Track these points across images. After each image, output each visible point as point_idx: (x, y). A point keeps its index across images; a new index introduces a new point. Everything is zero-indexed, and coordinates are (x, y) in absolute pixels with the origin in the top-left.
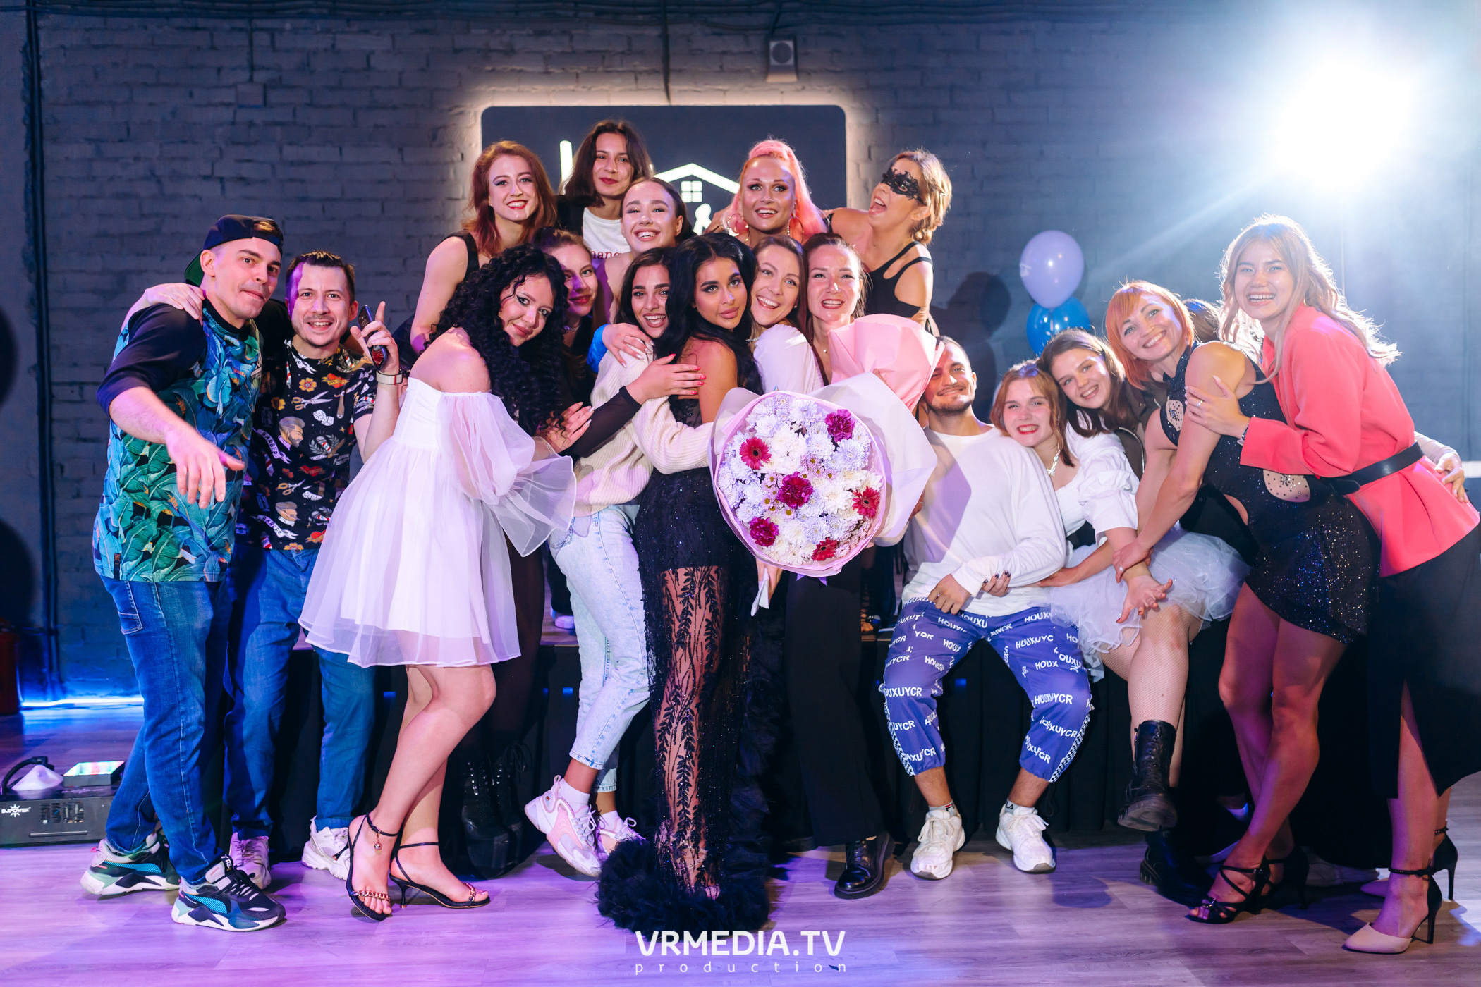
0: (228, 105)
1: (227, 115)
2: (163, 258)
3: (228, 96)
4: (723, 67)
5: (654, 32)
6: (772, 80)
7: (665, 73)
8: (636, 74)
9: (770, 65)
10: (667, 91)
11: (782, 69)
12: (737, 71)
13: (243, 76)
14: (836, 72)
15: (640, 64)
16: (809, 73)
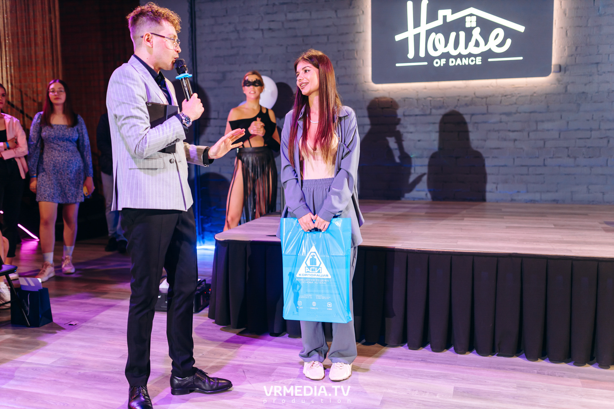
2: (240, 65)
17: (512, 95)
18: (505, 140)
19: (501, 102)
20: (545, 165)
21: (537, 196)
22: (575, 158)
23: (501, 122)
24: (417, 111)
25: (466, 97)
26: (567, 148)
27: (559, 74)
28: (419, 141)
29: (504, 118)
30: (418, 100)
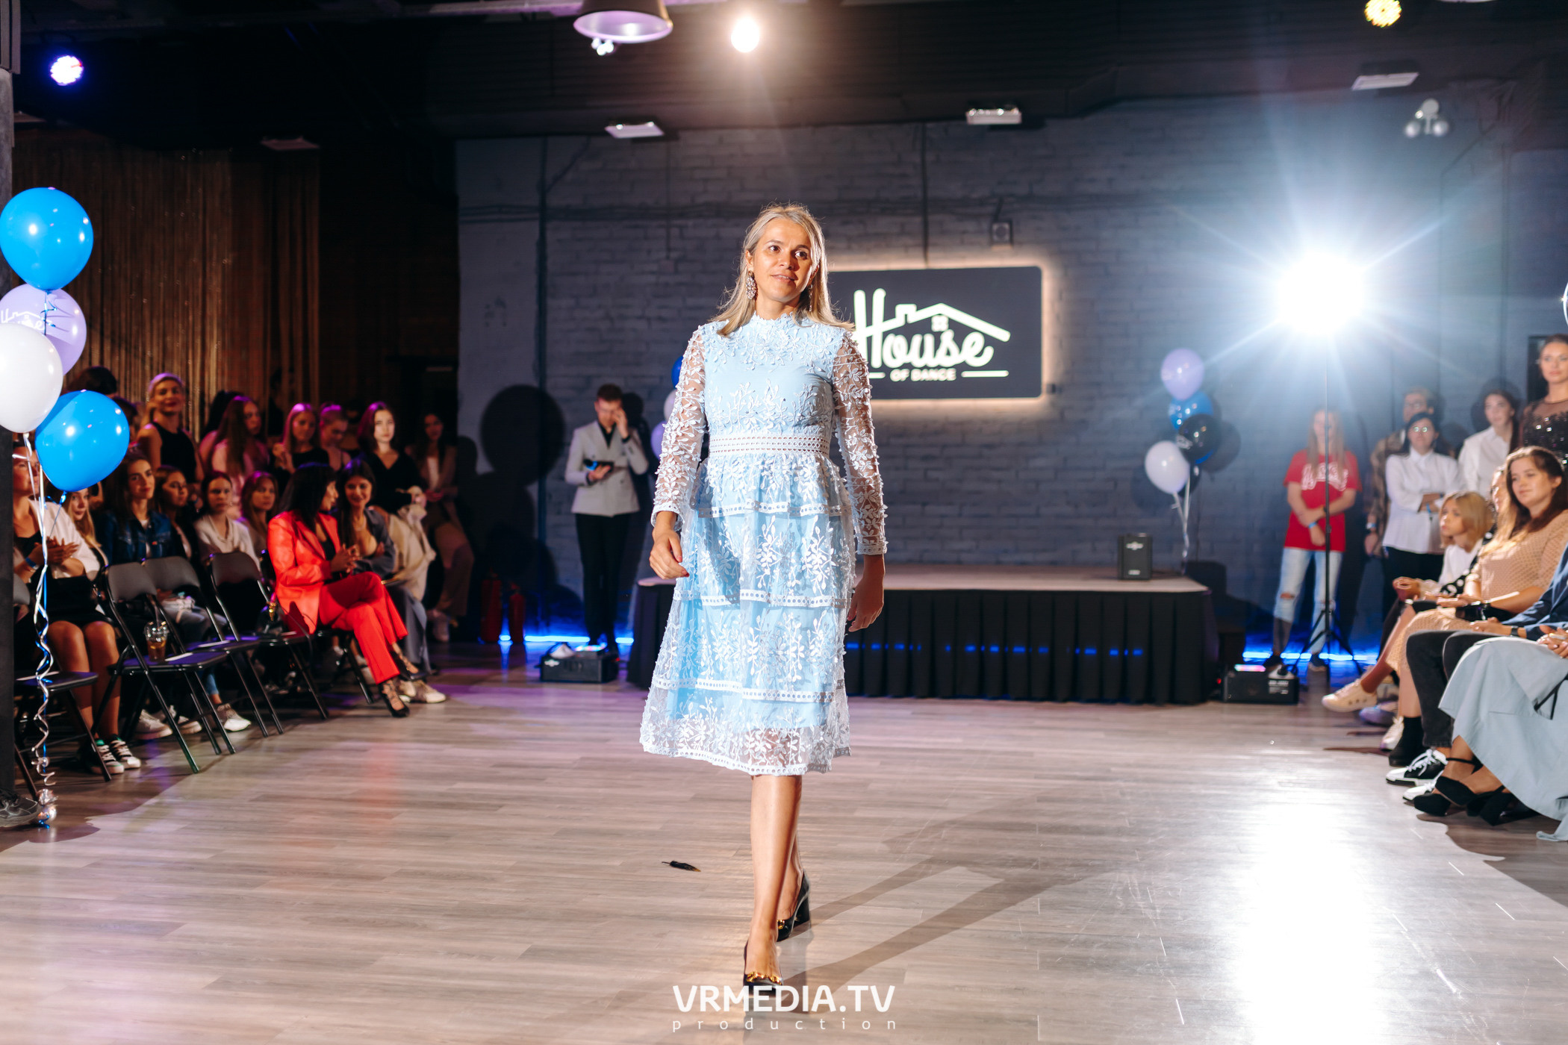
0: (652, 273)
1: (652, 279)
3: (654, 267)
4: (963, 242)
5: (918, 220)
6: (996, 249)
7: (925, 246)
8: (906, 248)
9: (993, 240)
10: (926, 258)
11: (1001, 242)
12: (972, 244)
13: (663, 255)
14: (1038, 242)
15: (909, 241)
16: (1021, 244)
17: (995, 421)
18: (986, 480)
19: (981, 430)
20: (1038, 515)
22: (1076, 506)
23: (981, 456)
25: (935, 422)
26: (1066, 493)
27: (1053, 396)
29: (985, 451)
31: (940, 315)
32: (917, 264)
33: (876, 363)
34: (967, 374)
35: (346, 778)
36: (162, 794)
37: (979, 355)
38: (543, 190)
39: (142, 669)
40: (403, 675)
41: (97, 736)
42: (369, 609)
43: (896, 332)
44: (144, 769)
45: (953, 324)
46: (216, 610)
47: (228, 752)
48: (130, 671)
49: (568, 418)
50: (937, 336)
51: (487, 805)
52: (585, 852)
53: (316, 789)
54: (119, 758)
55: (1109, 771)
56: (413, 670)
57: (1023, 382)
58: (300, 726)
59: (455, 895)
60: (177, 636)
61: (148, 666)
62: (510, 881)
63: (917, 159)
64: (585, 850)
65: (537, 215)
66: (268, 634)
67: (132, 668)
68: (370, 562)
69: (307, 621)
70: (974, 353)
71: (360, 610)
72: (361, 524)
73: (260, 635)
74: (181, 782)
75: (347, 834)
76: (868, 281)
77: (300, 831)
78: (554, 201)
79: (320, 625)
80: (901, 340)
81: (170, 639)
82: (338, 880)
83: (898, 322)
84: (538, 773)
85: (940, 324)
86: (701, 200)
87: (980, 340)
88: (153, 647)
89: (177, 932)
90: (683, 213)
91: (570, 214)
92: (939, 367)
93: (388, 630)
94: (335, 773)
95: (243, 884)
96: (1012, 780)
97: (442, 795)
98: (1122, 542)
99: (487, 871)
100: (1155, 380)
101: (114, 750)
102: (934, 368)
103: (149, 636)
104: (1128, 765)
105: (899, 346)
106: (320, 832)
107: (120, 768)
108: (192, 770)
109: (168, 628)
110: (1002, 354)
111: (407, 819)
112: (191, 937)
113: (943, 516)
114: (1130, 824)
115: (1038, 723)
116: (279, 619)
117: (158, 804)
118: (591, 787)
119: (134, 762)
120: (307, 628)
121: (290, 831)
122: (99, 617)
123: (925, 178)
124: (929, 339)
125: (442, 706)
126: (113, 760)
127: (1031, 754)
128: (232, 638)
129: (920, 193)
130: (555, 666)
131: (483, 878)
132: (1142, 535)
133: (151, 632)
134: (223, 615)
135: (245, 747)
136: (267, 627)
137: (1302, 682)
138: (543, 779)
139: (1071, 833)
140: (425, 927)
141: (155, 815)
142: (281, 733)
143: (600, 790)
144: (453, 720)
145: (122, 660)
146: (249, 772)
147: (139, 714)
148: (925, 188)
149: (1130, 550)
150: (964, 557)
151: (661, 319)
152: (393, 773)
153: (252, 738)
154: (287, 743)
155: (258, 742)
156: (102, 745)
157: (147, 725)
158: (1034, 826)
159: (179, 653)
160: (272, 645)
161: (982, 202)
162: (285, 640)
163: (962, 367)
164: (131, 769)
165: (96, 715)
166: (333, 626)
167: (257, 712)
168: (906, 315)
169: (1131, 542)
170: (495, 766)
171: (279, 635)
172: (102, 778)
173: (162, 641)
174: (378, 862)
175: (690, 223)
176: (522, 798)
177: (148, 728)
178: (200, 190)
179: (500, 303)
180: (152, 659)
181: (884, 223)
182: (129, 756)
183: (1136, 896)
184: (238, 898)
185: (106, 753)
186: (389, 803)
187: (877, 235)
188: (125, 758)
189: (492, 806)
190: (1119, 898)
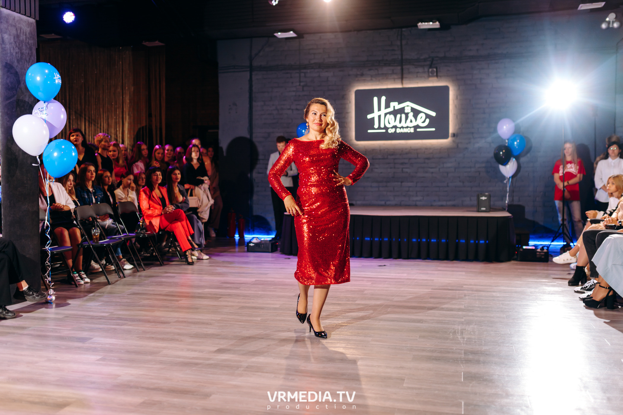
0: (294, 91)
1: (294, 94)
3: (294, 89)
4: (417, 76)
5: (399, 68)
6: (431, 79)
7: (402, 79)
8: (394, 79)
9: (430, 75)
10: (402, 83)
11: (433, 76)
12: (421, 77)
13: (298, 84)
14: (448, 76)
15: (395, 76)
16: (441, 77)
17: (430, 149)
18: (427, 172)
19: (425, 152)
20: (448, 186)
21: (444, 203)
22: (463, 182)
23: (425, 163)
24: (380, 157)
25: (406, 149)
26: (459, 177)
27: (454, 138)
28: (381, 173)
29: (427, 161)
30: (380, 150)
31: (408, 106)
32: (399, 86)
33: (382, 126)
34: (418, 130)
35: (165, 287)
36: (96, 292)
37: (424, 122)
38: (251, 59)
39: (90, 245)
40: (193, 249)
41: (74, 270)
42: (179, 223)
43: (390, 113)
44: (92, 283)
45: (413, 110)
46: (120, 223)
47: (123, 277)
48: (85, 246)
49: (260, 149)
50: (407, 115)
51: (215, 297)
52: (248, 315)
53: (153, 291)
54: (82, 279)
55: (462, 287)
56: (196, 246)
57: (442, 133)
58: (152, 268)
59: (195, 329)
60: (103, 233)
61: (92, 244)
62: (217, 325)
63: (398, 43)
64: (249, 314)
65: (249, 69)
66: (139, 233)
67: (86, 244)
68: (179, 205)
69: (155, 228)
70: (421, 121)
71: (176, 224)
72: (176, 190)
73: (136, 233)
74: (104, 288)
75: (161, 307)
76: (379, 93)
77: (143, 306)
78: (255, 63)
79: (160, 229)
80: (392, 117)
81: (101, 234)
82: (153, 324)
83: (391, 109)
84: (237, 285)
85: (408, 110)
86: (312, 62)
87: (424, 116)
88: (95, 237)
89: (90, 341)
90: (306, 67)
91: (261, 68)
92: (407, 127)
93: (187, 231)
94: (161, 285)
95: (118, 325)
96: (422, 290)
97: (199, 293)
98: (478, 197)
99: (209, 321)
100: (495, 130)
101: (80, 276)
102: (405, 128)
103: (93, 232)
104: (471, 285)
105: (391, 119)
106: (151, 306)
107: (82, 282)
108: (109, 283)
109: (100, 230)
110: (433, 122)
111: (184, 302)
112: (95, 343)
113: (409, 187)
114: (464, 307)
115: (439, 268)
116: (144, 227)
117: (94, 296)
118: (256, 291)
119: (87, 280)
120: (155, 230)
121: (139, 306)
122: (75, 226)
123: (402, 51)
124: (403, 116)
125: (207, 261)
126: (80, 279)
127: (433, 280)
128: (126, 234)
129: (400, 57)
130: (253, 246)
131: (207, 324)
132: (487, 194)
133: (94, 231)
134: (123, 225)
135: (130, 275)
136: (139, 230)
137: (550, 253)
138: (239, 288)
139: (440, 310)
140: (181, 341)
141: (91, 300)
142: (144, 270)
143: (260, 292)
144: (210, 266)
145: (82, 242)
146: (129, 285)
147: (90, 262)
148: (402, 55)
149: (482, 200)
150: (418, 203)
151: (297, 109)
152: (182, 285)
153: (134, 272)
154: (146, 274)
155: (135, 273)
156: (76, 274)
157: (94, 267)
158: (426, 307)
159: (105, 239)
160: (141, 236)
161: (425, 60)
162: (146, 235)
163: (417, 127)
164: (87, 283)
165: (73, 262)
166: (166, 230)
167: (135, 262)
168: (394, 107)
169: (482, 197)
170: (222, 283)
171: (144, 233)
172: (75, 286)
173: (98, 235)
174: (169, 317)
175: (309, 71)
176: (229, 295)
177: (95, 268)
178: (121, 62)
179: (235, 104)
180: (94, 242)
181: (385, 70)
182: (86, 278)
183: (458, 333)
184: (115, 329)
185: (77, 277)
186: (179, 296)
187: (383, 74)
188: (84, 279)
189: (218, 298)
190: (451, 334)
